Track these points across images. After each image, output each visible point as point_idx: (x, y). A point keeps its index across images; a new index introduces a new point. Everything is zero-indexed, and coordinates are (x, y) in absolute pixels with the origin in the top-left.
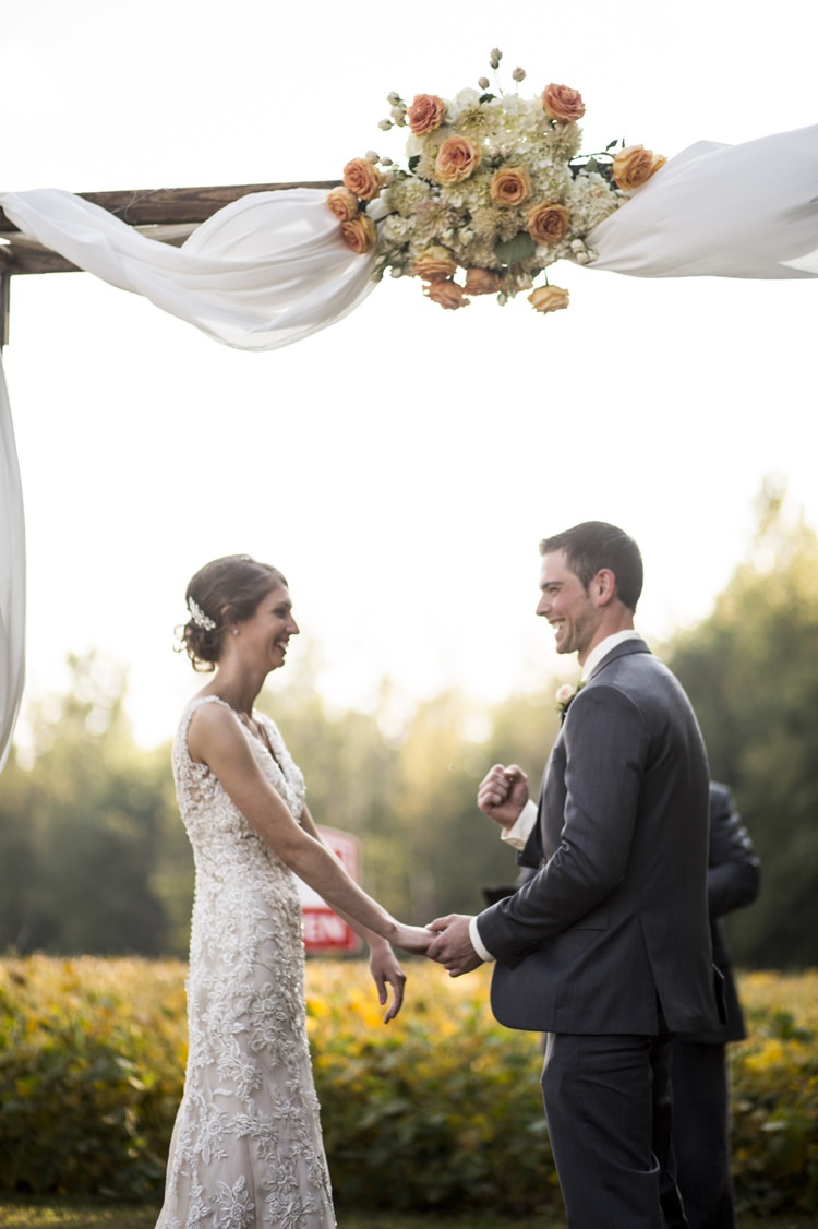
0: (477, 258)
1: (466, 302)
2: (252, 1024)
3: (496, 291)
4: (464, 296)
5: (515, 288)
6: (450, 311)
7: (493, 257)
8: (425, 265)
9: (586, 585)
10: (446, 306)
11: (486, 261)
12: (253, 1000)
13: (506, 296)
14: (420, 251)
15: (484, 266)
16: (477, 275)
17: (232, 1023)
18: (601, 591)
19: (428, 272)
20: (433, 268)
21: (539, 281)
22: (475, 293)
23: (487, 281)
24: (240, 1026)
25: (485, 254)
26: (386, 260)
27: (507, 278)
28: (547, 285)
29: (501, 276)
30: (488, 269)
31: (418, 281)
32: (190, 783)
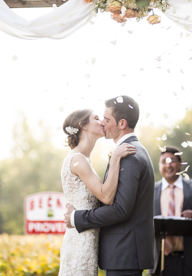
0: (130, 5)
2: (87, 267)
3: (136, 16)
4: (126, 18)
7: (135, 5)
8: (112, 8)
9: (117, 123)
10: (119, 22)
11: (133, 6)
12: (88, 259)
13: (139, 18)
14: (110, 3)
15: (132, 8)
16: (130, 11)
17: (81, 267)
19: (113, 10)
20: (115, 9)
21: (151, 13)
22: (128, 17)
23: (133, 13)
24: (84, 268)
25: (132, 4)
26: (99, 6)
27: (140, 12)
28: (153, 15)
29: (137, 11)
30: (133, 9)
31: (110, 13)
32: (70, 182)
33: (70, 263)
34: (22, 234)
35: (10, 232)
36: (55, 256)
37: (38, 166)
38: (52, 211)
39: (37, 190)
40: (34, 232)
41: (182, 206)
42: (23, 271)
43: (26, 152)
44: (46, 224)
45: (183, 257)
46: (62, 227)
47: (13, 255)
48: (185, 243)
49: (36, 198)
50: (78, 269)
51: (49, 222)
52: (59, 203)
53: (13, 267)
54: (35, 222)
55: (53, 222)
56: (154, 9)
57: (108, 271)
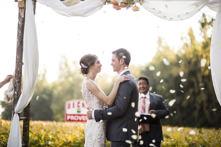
0: (123, 1)
1: (121, 9)
3: (126, 7)
4: (120, 8)
5: (130, 6)
6: (117, 10)
9: (119, 61)
10: (117, 9)
13: (128, 8)
18: (122, 62)
19: (114, 3)
21: (134, 5)
22: (122, 7)
23: (124, 5)
24: (99, 140)
26: (106, 1)
27: (128, 5)
28: (135, 6)
29: (127, 4)
30: (125, 3)
31: (112, 5)
32: (88, 95)
33: (91, 138)
34: (64, 121)
35: (57, 120)
36: (81, 133)
37: (73, 85)
38: (80, 109)
39: (72, 98)
40: (70, 120)
41: (149, 108)
42: (64, 141)
43: (67, 78)
44: (77, 116)
45: (149, 135)
46: (85, 118)
47: (58, 132)
48: (150, 128)
49: (71, 102)
50: (96, 141)
51: (78, 115)
52: (83, 105)
53: (58, 139)
54: (70, 115)
55: (80, 115)
56: (136, 3)
57: (112, 141)
